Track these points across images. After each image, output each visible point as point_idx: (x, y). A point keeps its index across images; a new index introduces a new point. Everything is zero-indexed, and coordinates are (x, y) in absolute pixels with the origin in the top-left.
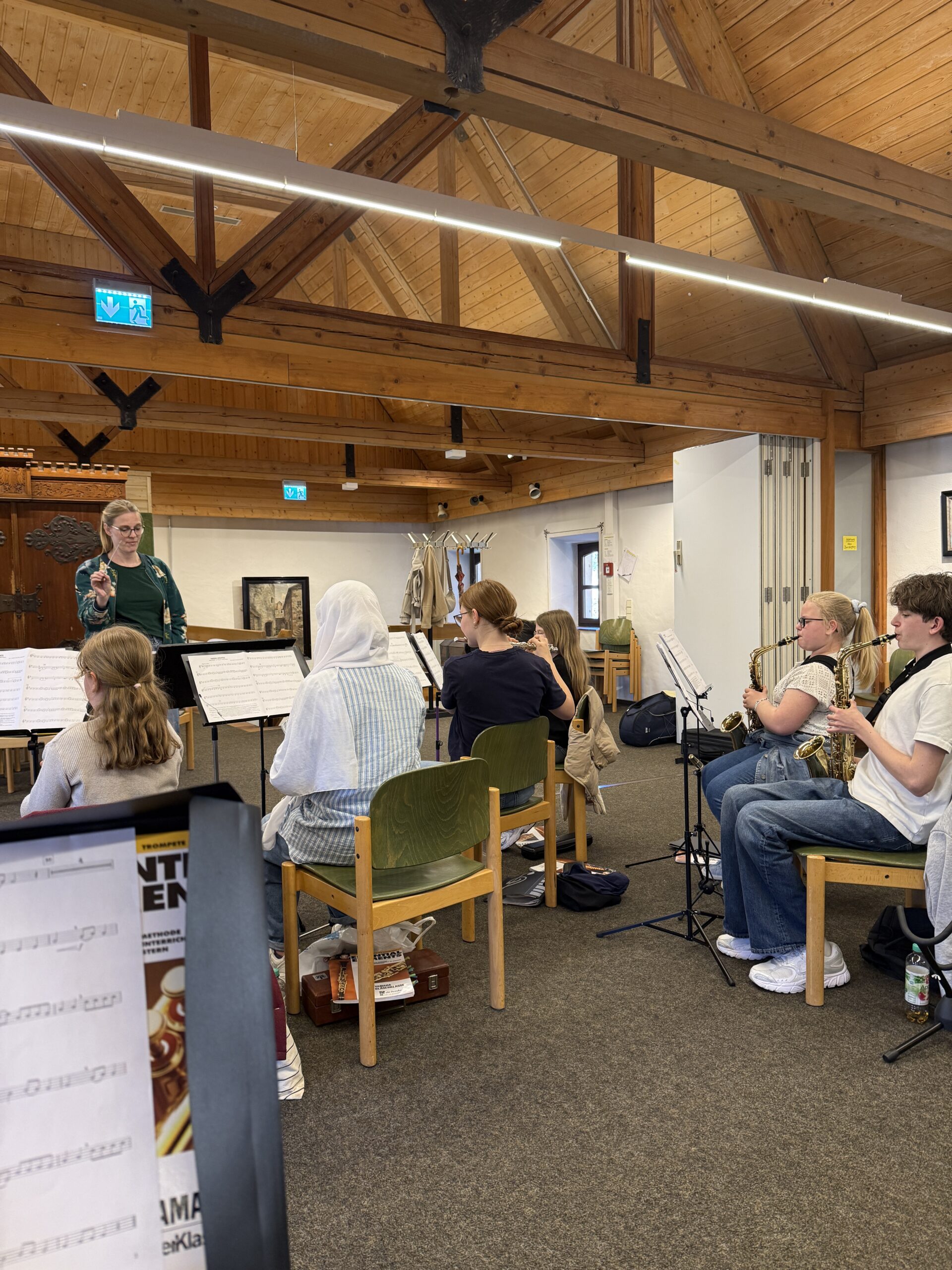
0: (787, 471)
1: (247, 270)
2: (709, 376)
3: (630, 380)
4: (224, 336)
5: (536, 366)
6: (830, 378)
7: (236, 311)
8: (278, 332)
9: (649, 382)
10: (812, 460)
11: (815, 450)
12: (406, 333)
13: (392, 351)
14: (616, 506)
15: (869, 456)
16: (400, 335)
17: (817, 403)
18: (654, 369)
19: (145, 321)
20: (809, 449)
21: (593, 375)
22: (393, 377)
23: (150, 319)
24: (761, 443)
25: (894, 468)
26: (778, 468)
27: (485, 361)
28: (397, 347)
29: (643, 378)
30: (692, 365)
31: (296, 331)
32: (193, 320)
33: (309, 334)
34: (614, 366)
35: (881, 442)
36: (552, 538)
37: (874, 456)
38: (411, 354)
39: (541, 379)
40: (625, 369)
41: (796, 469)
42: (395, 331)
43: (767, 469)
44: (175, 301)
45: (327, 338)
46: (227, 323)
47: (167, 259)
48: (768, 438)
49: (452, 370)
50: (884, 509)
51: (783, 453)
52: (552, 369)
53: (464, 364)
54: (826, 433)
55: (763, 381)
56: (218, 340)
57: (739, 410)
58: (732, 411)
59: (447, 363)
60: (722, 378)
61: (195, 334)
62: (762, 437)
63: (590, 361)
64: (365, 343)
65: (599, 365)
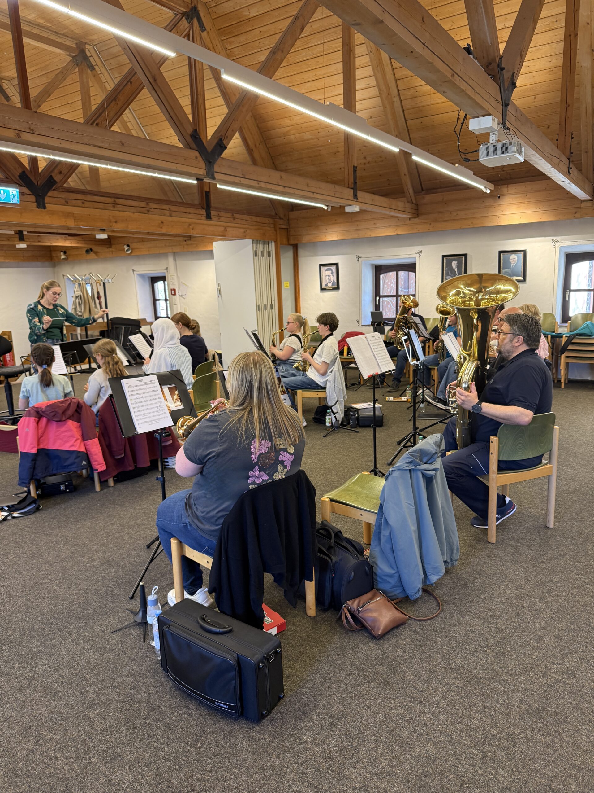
0: (263, 256)
1: (53, 175)
2: (233, 215)
3: (204, 218)
4: (47, 205)
5: (168, 213)
6: (276, 214)
7: (50, 194)
8: (67, 202)
9: (211, 218)
10: (272, 250)
11: (272, 246)
12: (117, 200)
13: (112, 208)
14: (175, 260)
15: (292, 247)
16: (115, 201)
17: (272, 226)
18: (213, 213)
19: (16, 201)
20: (270, 245)
21: (190, 216)
22: (114, 220)
23: (19, 200)
24: (253, 243)
25: (301, 252)
26: (259, 254)
27: (148, 211)
28: (114, 207)
29: (208, 217)
30: (226, 210)
31: (74, 202)
32: (33, 198)
33: (79, 203)
34: (197, 212)
35: (296, 242)
36: (137, 274)
37: (293, 247)
38: (120, 209)
39: (170, 219)
40: (202, 213)
41: (266, 254)
42: (113, 200)
43: (256, 254)
44: (25, 190)
45: (87, 204)
46: (47, 199)
47: (20, 171)
48: (255, 241)
49: (136, 215)
50: (298, 270)
51: (261, 247)
52: (174, 214)
53: (140, 213)
54: (277, 239)
55: (252, 217)
56: (45, 208)
57: (245, 230)
58: (242, 230)
59: (134, 213)
60: (237, 216)
61: (35, 204)
62: (253, 241)
63: (188, 210)
64: (101, 205)
65: (192, 212)
